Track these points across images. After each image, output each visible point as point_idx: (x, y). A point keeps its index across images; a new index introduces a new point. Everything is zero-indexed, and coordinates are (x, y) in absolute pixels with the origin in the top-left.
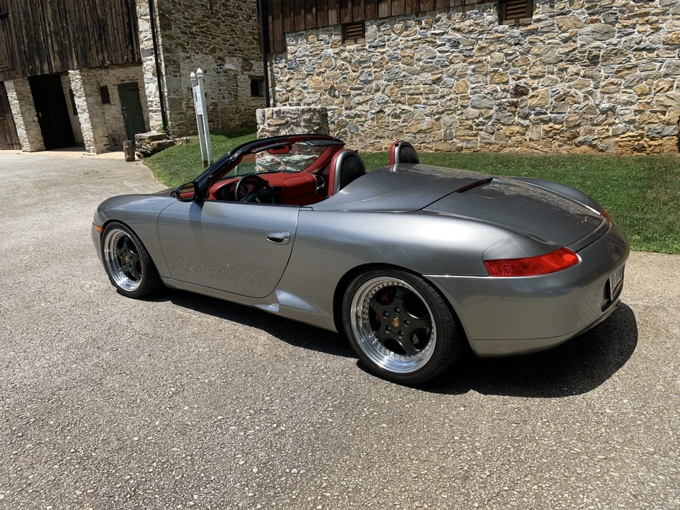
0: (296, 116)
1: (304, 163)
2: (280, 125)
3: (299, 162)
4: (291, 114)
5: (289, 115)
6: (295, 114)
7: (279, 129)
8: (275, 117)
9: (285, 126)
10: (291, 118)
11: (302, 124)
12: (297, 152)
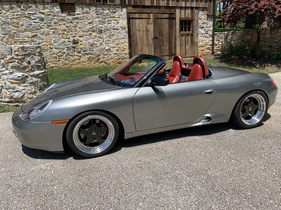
0: (33, 50)
1: (42, 75)
2: (25, 55)
3: (39, 74)
4: (31, 49)
5: (29, 49)
6: (33, 49)
7: (24, 57)
8: (20, 50)
9: (28, 56)
10: (31, 51)
11: (37, 54)
12: (36, 70)
